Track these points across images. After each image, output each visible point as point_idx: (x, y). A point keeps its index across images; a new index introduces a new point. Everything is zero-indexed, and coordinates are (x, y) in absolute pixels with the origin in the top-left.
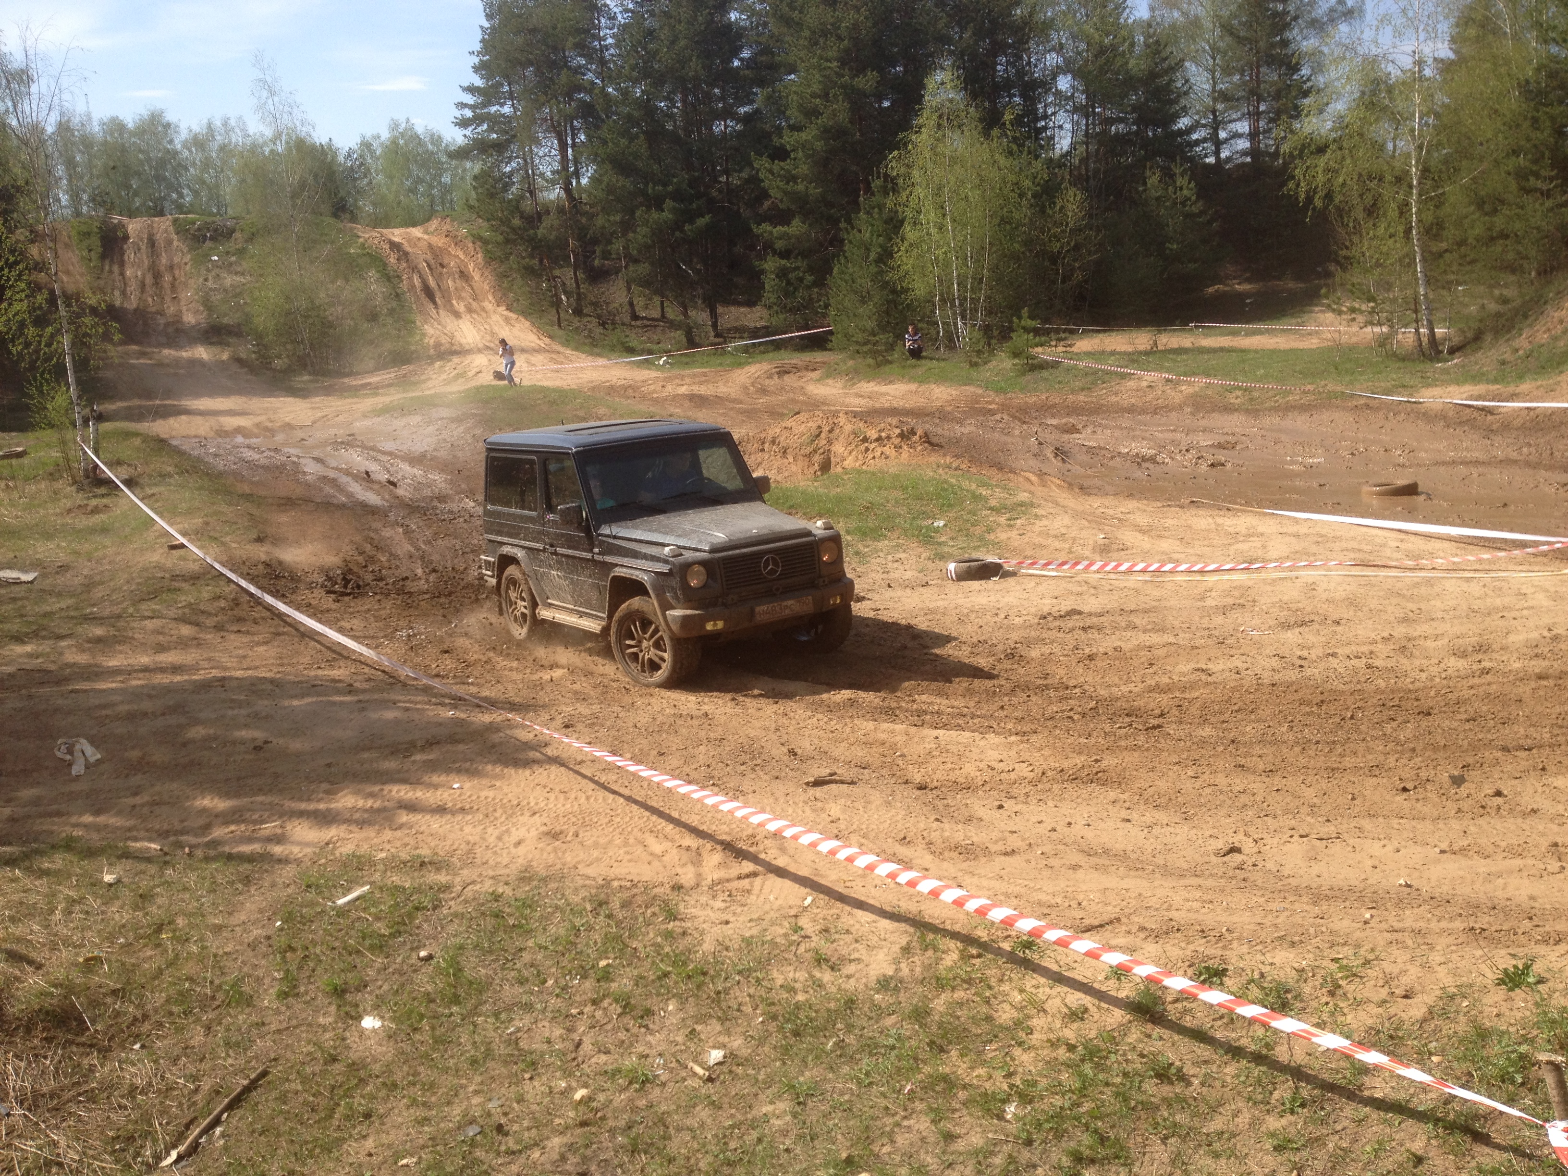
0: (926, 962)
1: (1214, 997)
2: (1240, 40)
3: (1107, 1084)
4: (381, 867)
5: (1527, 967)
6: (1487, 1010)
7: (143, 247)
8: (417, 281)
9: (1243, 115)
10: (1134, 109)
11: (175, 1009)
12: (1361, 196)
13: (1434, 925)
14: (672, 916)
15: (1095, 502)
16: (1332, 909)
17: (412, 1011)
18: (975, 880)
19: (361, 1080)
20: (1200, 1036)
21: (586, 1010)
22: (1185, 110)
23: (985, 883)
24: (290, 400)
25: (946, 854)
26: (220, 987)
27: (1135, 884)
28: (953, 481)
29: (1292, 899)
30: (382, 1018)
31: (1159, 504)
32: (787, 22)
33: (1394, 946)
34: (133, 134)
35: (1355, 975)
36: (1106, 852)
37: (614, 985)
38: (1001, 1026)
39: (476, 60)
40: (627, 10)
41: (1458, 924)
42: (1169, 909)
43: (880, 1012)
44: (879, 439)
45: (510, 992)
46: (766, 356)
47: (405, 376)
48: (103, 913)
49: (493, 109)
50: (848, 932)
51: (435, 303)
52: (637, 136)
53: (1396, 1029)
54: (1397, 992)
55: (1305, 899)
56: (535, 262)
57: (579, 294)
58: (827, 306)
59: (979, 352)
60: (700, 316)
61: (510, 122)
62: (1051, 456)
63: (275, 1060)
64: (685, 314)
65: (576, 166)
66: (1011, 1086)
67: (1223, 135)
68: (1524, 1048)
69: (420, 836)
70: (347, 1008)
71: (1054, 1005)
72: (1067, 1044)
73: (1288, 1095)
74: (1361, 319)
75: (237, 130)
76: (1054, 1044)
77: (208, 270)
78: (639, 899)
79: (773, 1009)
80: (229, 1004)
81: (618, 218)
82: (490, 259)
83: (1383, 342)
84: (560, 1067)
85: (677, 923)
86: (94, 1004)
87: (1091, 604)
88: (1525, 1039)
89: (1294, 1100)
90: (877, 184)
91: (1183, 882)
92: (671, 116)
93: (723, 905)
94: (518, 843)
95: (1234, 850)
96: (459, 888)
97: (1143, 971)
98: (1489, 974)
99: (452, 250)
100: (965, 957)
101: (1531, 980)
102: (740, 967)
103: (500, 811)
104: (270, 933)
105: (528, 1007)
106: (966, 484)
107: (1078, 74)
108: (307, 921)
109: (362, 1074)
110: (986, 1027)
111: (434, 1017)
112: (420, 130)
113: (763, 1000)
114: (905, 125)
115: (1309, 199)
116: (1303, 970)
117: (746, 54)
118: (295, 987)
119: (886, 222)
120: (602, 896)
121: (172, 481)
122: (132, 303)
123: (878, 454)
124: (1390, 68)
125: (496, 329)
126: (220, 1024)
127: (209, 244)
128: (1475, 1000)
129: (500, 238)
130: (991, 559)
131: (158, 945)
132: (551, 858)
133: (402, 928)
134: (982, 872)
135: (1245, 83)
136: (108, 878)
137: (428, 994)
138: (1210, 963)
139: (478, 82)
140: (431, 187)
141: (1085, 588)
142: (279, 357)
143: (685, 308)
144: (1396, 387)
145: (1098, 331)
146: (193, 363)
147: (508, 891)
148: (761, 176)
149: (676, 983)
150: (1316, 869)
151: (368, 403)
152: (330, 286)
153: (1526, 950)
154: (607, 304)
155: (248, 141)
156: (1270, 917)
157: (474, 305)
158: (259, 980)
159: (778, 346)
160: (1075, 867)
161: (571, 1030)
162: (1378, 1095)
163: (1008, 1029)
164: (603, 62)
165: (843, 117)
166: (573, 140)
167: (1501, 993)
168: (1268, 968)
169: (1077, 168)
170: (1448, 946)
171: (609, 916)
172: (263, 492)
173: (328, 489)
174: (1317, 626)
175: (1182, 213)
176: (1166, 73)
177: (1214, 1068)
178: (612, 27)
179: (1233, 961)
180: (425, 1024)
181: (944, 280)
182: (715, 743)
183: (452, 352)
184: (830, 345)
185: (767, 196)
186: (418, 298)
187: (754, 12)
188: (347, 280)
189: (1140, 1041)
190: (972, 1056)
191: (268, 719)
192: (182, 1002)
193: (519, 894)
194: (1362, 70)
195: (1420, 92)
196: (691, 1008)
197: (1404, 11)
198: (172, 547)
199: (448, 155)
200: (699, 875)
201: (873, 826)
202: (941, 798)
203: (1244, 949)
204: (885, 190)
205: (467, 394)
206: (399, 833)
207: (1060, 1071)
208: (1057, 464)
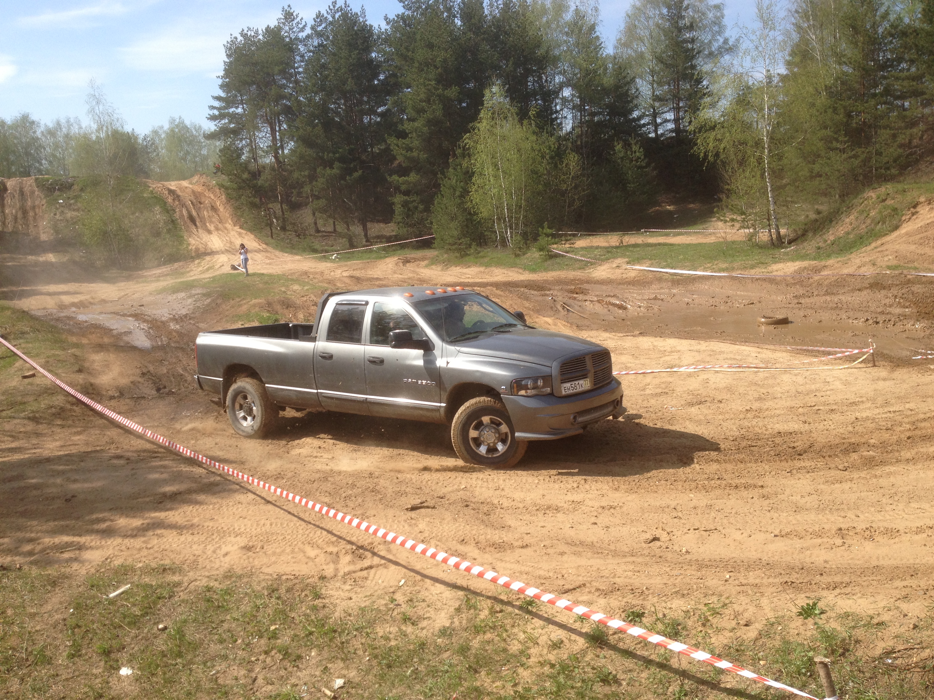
0: (470, 617)
1: (636, 631)
2: (667, 66)
3: (573, 687)
4: (139, 572)
5: (815, 604)
6: (792, 631)
7: (17, 196)
8: (185, 212)
9: (670, 109)
10: (608, 106)
11: (2, 668)
12: (736, 154)
13: (765, 581)
14: (318, 596)
16: (708, 573)
17: (151, 663)
18: (503, 564)
20: (628, 653)
21: (261, 658)
22: (636, 106)
23: (508, 565)
24: (105, 285)
25: (488, 549)
26: (31, 653)
27: (596, 562)
29: (686, 568)
30: (133, 668)
31: (622, 335)
32: (405, 58)
33: (741, 595)
34: (10, 127)
35: (718, 613)
36: (582, 543)
37: (279, 641)
38: (511, 655)
39: (220, 81)
40: (310, 51)
41: (779, 580)
42: (614, 577)
43: (440, 650)
45: (214, 648)
46: (396, 253)
47: (176, 269)
49: (231, 110)
50: (424, 601)
51: (196, 225)
52: (317, 125)
53: (740, 645)
54: (741, 622)
55: (693, 567)
56: (257, 200)
57: (284, 219)
58: (431, 223)
59: (520, 248)
60: (357, 229)
61: (241, 118)
62: (560, 309)
63: (64, 698)
64: (348, 229)
65: (281, 142)
66: (516, 692)
67: (659, 121)
68: (811, 654)
69: (164, 552)
70: (111, 663)
71: (542, 640)
72: (550, 664)
73: (677, 689)
74: (737, 225)
75: (74, 125)
76: (542, 664)
77: (57, 209)
78: (298, 587)
79: (376, 651)
80: (36, 664)
81: (306, 173)
82: (229, 198)
83: (751, 237)
84: (242, 694)
85: (320, 600)
88: (811, 649)
89: (680, 692)
90: (459, 151)
91: (624, 560)
92: (338, 114)
93: (350, 587)
94: (226, 554)
95: (656, 539)
96: (186, 584)
97: (597, 617)
98: (794, 610)
99: (207, 193)
100: (493, 612)
101: (817, 612)
102: (357, 626)
103: (216, 535)
104: (65, 616)
105: (225, 657)
107: (574, 87)
108: (88, 608)
110: (503, 655)
111: (166, 666)
112: (188, 123)
113: (370, 646)
114: (474, 117)
115: (706, 156)
116: (688, 611)
117: (382, 77)
118: (79, 650)
119: (465, 174)
120: (275, 586)
121: (28, 336)
122: (10, 228)
124: (751, 81)
125: (233, 240)
126: (30, 676)
127: (57, 193)
128: (785, 625)
129: (235, 186)
132: (245, 564)
133: (149, 611)
134: (507, 559)
135: (670, 91)
137: (163, 652)
138: (635, 610)
139: (223, 95)
140: (195, 156)
142: (99, 259)
143: (348, 225)
144: (758, 263)
145: (590, 235)
146: (49, 265)
147: (216, 584)
148: (392, 148)
149: (317, 638)
150: (702, 549)
151: (153, 286)
152: (131, 216)
153: (816, 594)
154: (301, 224)
155: (82, 132)
156: (672, 580)
157: (220, 225)
158: (57, 647)
159: (403, 247)
160: (562, 554)
161: (250, 671)
162: (729, 686)
163: (515, 656)
164: (297, 82)
165: (439, 113)
166: (279, 128)
167: (800, 621)
168: (668, 611)
169: (576, 141)
170: (772, 593)
171: (278, 598)
172: (85, 341)
173: (126, 338)
174: (709, 404)
175: (636, 166)
176: (625, 85)
177: (635, 674)
178: (302, 61)
179: (649, 607)
180: (159, 671)
181: (499, 207)
182: (353, 486)
183: (206, 254)
184: (434, 246)
185: (395, 159)
186: (185, 222)
187: (385, 53)
188: (142, 212)
189: (592, 659)
190: (494, 674)
191: (75, 481)
192: (6, 663)
193: (223, 586)
194: (735, 81)
195: (767, 94)
196: (326, 654)
197: (757, 48)
198: (25, 377)
199: (204, 137)
200: (337, 570)
201: (445, 534)
202: (487, 514)
203: (655, 600)
204: (464, 156)
205: (214, 279)
206: (151, 551)
207: (545, 681)
208: (563, 313)
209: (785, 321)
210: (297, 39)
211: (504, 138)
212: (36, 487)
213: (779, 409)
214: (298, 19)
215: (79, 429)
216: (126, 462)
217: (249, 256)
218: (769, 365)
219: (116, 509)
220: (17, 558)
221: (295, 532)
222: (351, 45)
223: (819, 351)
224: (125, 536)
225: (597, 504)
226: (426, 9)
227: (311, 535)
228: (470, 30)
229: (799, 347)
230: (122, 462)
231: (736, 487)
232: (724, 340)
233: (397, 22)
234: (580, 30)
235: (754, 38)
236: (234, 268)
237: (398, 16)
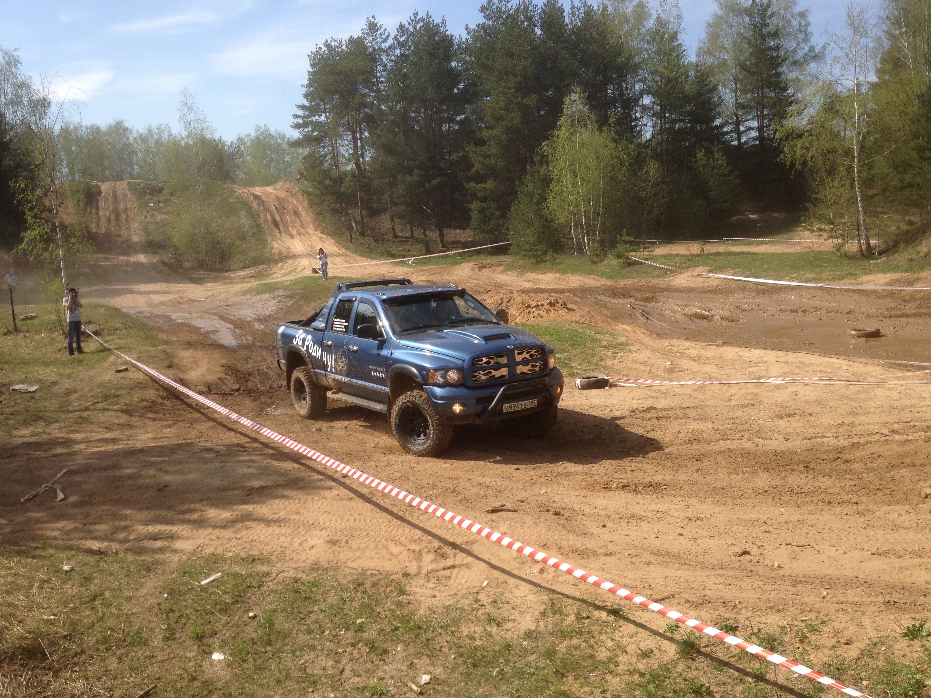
0: (555, 621)
1: (733, 640)
2: (749, 72)
4: (229, 561)
5: (921, 626)
6: (897, 652)
7: (110, 199)
8: (269, 217)
9: (754, 117)
10: (690, 114)
11: (101, 647)
12: (824, 163)
13: (865, 600)
14: (402, 592)
15: (666, 343)
16: (804, 589)
17: (242, 650)
19: (210, 692)
21: (348, 650)
22: (719, 114)
24: (193, 286)
25: (571, 555)
26: (128, 633)
27: (685, 574)
28: (581, 330)
29: (779, 583)
30: (225, 653)
31: (704, 344)
32: (484, 66)
33: (840, 612)
34: (105, 134)
35: (816, 630)
36: (668, 554)
37: (365, 634)
38: (599, 661)
39: (304, 90)
40: (392, 61)
41: (880, 599)
42: (704, 589)
43: (526, 652)
44: (536, 306)
45: (302, 638)
46: (472, 258)
47: (260, 271)
48: (61, 588)
49: (315, 119)
50: (508, 603)
51: (279, 229)
52: (398, 133)
53: (841, 664)
54: (842, 641)
55: (787, 583)
56: (338, 205)
57: (363, 224)
58: (508, 229)
59: (597, 255)
60: (433, 235)
61: (324, 126)
62: (640, 316)
63: (159, 678)
64: (425, 235)
65: (362, 150)
67: (742, 128)
68: (918, 676)
69: (253, 543)
70: (204, 648)
71: (631, 649)
72: (640, 673)
74: (825, 235)
75: (165, 132)
76: (631, 673)
77: (148, 212)
78: (382, 582)
79: (461, 650)
80: (133, 645)
81: (387, 180)
82: (311, 204)
83: (839, 247)
84: (330, 685)
85: (405, 597)
86: (52, 644)
87: (662, 403)
88: (918, 671)
90: (537, 159)
91: (713, 573)
92: (417, 122)
93: (434, 585)
94: (312, 547)
95: (745, 553)
96: (275, 575)
98: (899, 631)
99: (290, 199)
100: (579, 618)
101: (924, 634)
102: (442, 624)
103: (302, 528)
104: (160, 601)
105: (313, 648)
106: (588, 332)
107: (654, 94)
108: (181, 593)
109: (211, 688)
110: (590, 662)
111: (256, 653)
112: (272, 131)
113: (455, 644)
114: (553, 125)
115: (793, 165)
116: (784, 627)
117: (461, 86)
118: (173, 634)
119: (542, 181)
120: (360, 580)
121: (120, 332)
122: (103, 229)
123: (536, 315)
124: (840, 89)
125: (314, 244)
126: (127, 656)
127: (148, 197)
128: (890, 646)
129: (318, 192)
130: (603, 376)
131: (93, 608)
132: (331, 558)
133: (239, 599)
134: (592, 566)
135: (754, 98)
136: (66, 568)
137: (253, 639)
138: (728, 623)
139: (307, 104)
140: (279, 163)
141: (658, 394)
142: (188, 260)
143: (425, 231)
144: (847, 274)
145: (669, 243)
146: (138, 265)
147: (303, 576)
148: (470, 155)
149: (403, 633)
150: (795, 564)
151: (239, 287)
152: (218, 220)
153: (921, 615)
154: (379, 229)
155: (172, 138)
156: (765, 594)
157: (302, 230)
158: (152, 630)
159: (479, 252)
160: (648, 563)
161: (338, 662)
163: (603, 663)
164: (379, 91)
165: (517, 121)
166: (361, 136)
167: (904, 643)
168: (763, 626)
169: (656, 149)
170: (874, 612)
171: (363, 592)
172: (174, 339)
173: (213, 336)
174: (798, 417)
175: (718, 174)
176: (708, 93)
177: (729, 688)
178: (384, 71)
179: (742, 621)
180: (250, 658)
181: (576, 214)
182: (434, 486)
183: (288, 257)
184: (509, 252)
185: (473, 166)
186: (269, 226)
187: (465, 62)
188: (228, 217)
189: (684, 671)
190: (582, 679)
191: (167, 472)
192: (106, 643)
193: (311, 578)
194: (823, 89)
195: (858, 102)
196: (411, 649)
197: (847, 55)
198: (118, 371)
199: (289, 145)
200: (420, 567)
201: (526, 537)
202: (569, 520)
203: (749, 614)
204: (541, 163)
205: (296, 282)
206: (241, 541)
207: (635, 689)
208: (643, 320)
209: (876, 334)
210: (380, 49)
211: (583, 145)
212: (130, 477)
213: (873, 424)
214: (382, 30)
215: (170, 422)
216: (215, 455)
217: (329, 260)
218: (861, 379)
219: (207, 499)
220: (112, 544)
221: (378, 528)
222: (432, 55)
223: (913, 366)
224: (215, 527)
225: (683, 515)
226: (507, 18)
227: (394, 532)
228: (551, 39)
229: (892, 361)
230: (212, 455)
231: (829, 502)
232: (812, 352)
233: (477, 32)
234: (662, 37)
235: (844, 45)
236: (315, 271)
237: (478, 26)
